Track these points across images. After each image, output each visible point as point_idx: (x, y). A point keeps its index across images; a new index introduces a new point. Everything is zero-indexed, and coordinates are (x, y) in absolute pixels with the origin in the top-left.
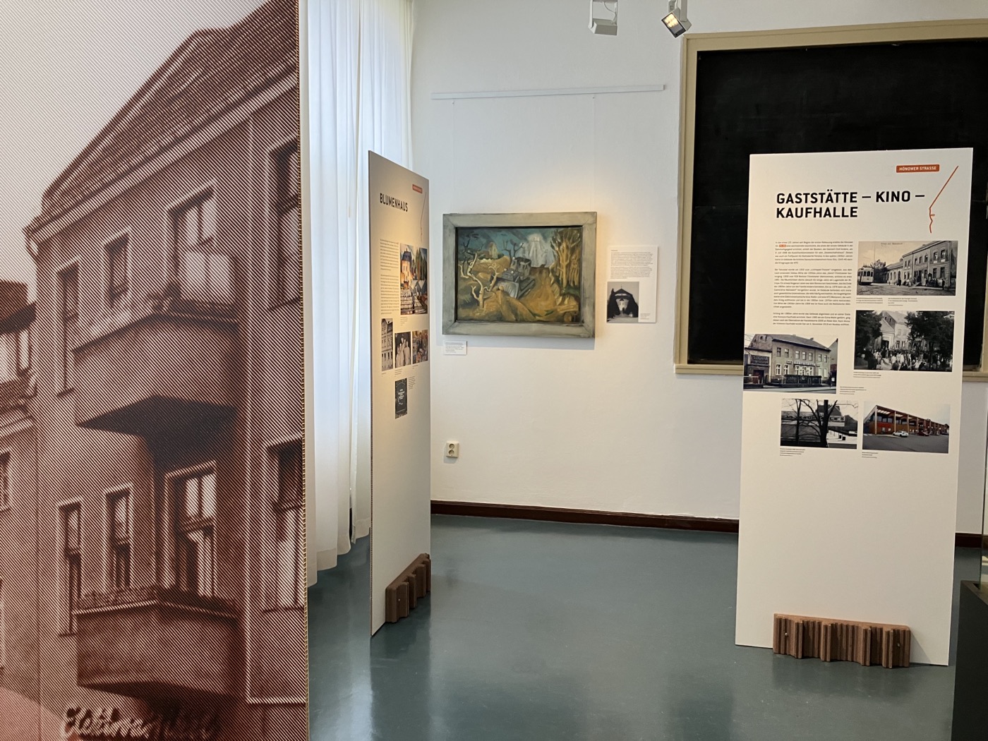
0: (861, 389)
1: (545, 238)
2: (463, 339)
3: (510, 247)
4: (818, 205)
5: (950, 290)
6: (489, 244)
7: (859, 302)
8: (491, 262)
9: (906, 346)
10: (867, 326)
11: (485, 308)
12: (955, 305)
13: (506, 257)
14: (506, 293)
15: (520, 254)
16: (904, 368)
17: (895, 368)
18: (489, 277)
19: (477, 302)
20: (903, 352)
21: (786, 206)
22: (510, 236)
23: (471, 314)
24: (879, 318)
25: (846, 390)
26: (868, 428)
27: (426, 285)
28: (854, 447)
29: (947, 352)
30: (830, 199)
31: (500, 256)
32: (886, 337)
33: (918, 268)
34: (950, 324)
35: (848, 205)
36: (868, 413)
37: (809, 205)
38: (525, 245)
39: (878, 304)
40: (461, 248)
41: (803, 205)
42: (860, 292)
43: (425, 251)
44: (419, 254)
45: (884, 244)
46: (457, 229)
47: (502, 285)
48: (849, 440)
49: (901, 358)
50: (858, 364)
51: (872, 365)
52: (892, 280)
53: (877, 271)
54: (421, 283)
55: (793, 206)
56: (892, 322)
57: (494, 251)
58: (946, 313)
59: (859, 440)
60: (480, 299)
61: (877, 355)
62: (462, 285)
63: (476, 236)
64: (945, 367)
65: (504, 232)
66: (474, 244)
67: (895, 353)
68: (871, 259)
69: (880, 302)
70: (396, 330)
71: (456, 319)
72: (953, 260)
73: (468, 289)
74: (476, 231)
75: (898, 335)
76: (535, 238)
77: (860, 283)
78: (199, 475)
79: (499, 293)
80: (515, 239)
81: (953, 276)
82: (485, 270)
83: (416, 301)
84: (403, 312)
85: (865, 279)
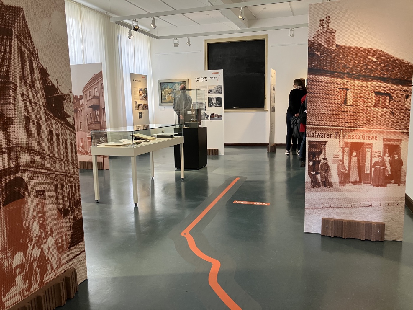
0: (209, 110)
1: (179, 84)
2: (163, 107)
3: (172, 86)
4: (201, 80)
5: (221, 93)
6: (167, 86)
7: (208, 96)
8: (168, 90)
9: (215, 103)
10: (210, 99)
11: (167, 100)
12: (222, 96)
13: (171, 89)
14: (171, 97)
15: (174, 88)
16: (215, 106)
17: (214, 106)
18: (168, 93)
19: (166, 99)
20: (215, 104)
21: (197, 80)
22: (171, 84)
23: (165, 101)
24: (211, 98)
25: (207, 110)
26: (211, 117)
27: (147, 96)
28: (209, 120)
29: (221, 104)
30: (203, 78)
31: (170, 89)
32: (213, 101)
33: (217, 90)
34: (221, 99)
35: (206, 79)
36: (211, 114)
37: (200, 80)
38: (175, 86)
39: (211, 96)
40: (162, 87)
41: (199, 80)
42: (208, 94)
43: (146, 89)
44: (144, 90)
45: (211, 86)
46: (161, 83)
47: (171, 95)
48: (208, 119)
49: (215, 105)
50: (209, 106)
51: (211, 106)
52: (213, 92)
53: (211, 90)
54: (145, 95)
55: (198, 80)
56: (213, 99)
57: (169, 88)
58: (221, 97)
59: (210, 119)
60: (166, 98)
61: (211, 104)
62: (162, 95)
63: (165, 84)
64: (221, 106)
65: (170, 83)
66: (164, 86)
67: (214, 104)
68: (210, 89)
69: (211, 95)
70: (138, 103)
71: (162, 102)
72: (221, 88)
73: (164, 96)
74: (165, 83)
75: (214, 101)
76: (177, 84)
77: (209, 93)
78: (97, 111)
79: (170, 97)
80: (173, 85)
81: (222, 91)
82: (167, 91)
83: (144, 98)
84: (140, 100)
85: (209, 92)
